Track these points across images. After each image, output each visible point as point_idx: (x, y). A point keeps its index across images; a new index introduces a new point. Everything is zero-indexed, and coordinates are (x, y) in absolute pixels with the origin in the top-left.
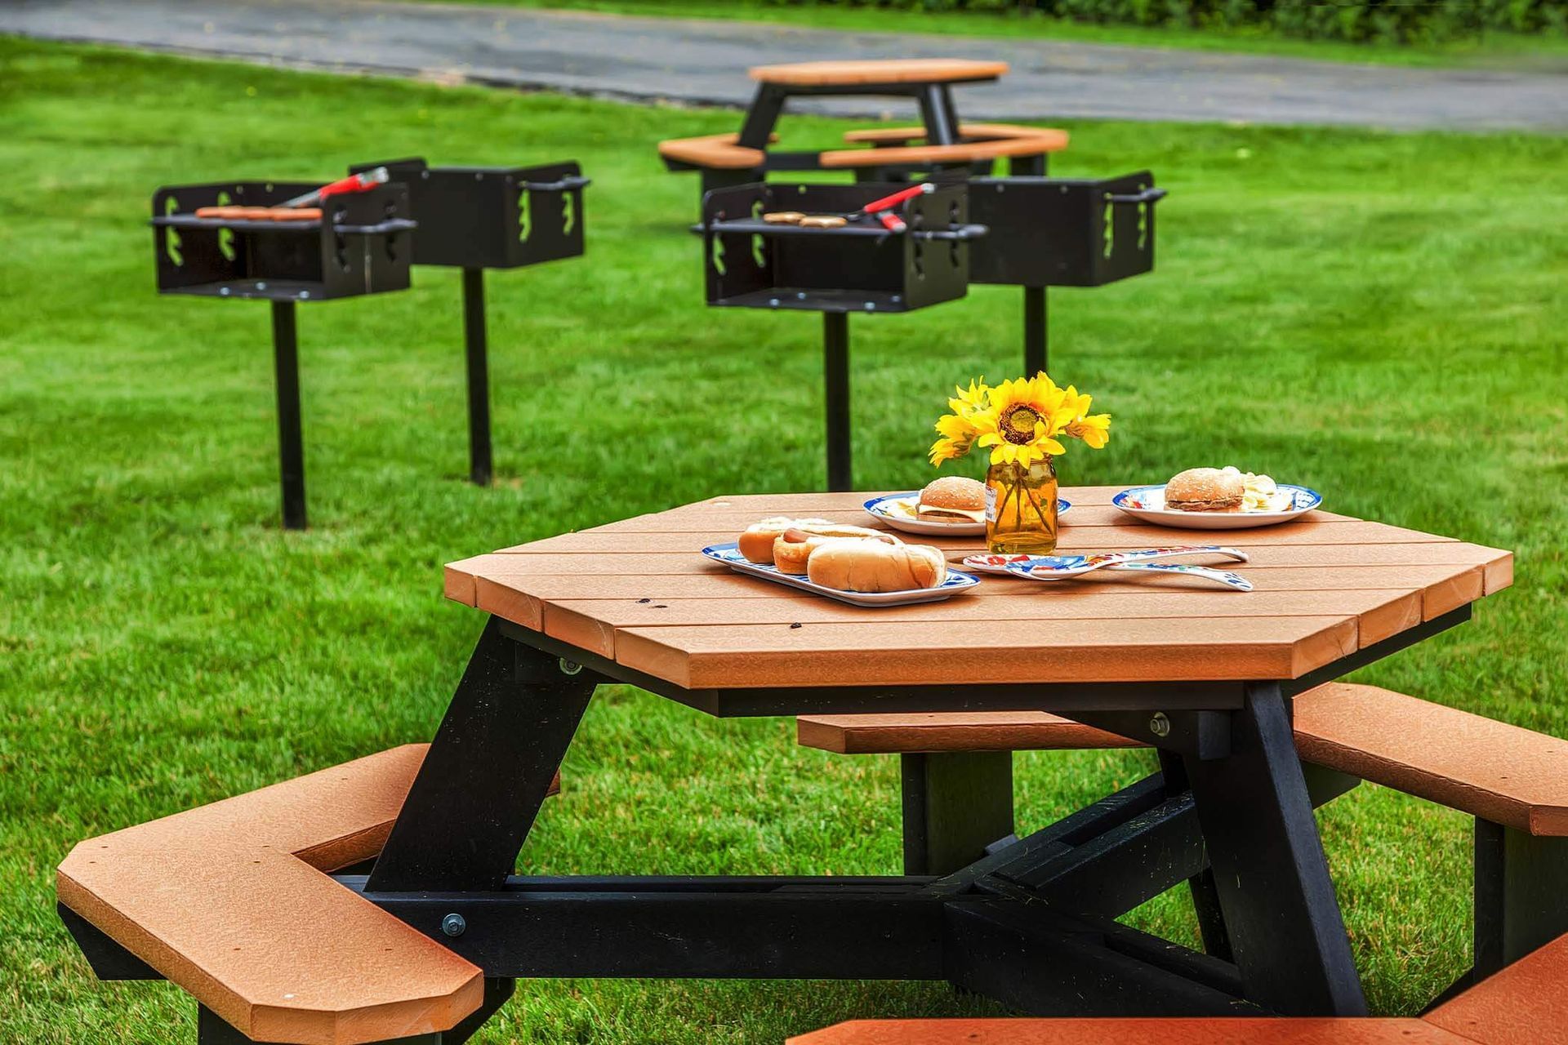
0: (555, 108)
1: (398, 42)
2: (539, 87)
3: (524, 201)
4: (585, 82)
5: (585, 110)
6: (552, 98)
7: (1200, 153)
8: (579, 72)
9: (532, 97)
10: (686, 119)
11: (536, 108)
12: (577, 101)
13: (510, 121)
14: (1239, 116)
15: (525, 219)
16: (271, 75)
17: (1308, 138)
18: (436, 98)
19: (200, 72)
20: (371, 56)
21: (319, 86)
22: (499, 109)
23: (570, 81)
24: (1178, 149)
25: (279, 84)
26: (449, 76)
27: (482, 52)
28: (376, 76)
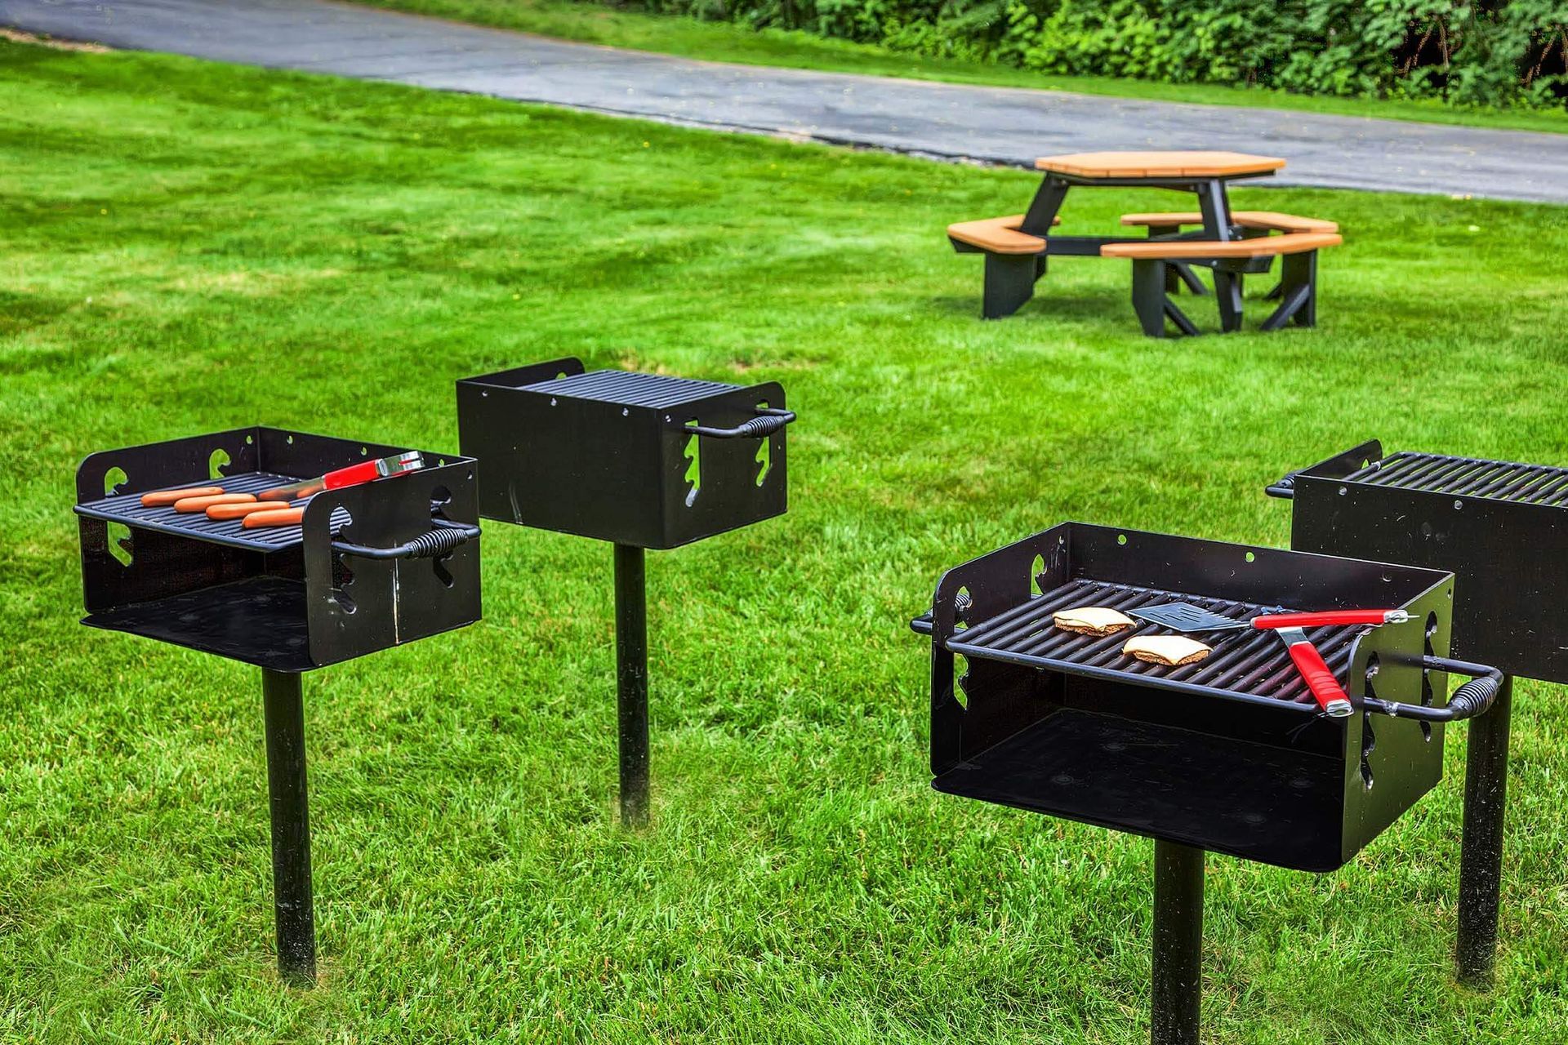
0: (878, 164)
1: (767, 104)
2: (868, 145)
3: (692, 449)
4: (903, 142)
5: (901, 166)
6: (878, 154)
7: (1431, 227)
8: (900, 134)
9: (862, 152)
10: (983, 176)
11: (862, 164)
12: (896, 157)
13: (842, 175)
14: (1455, 189)
15: (693, 474)
16: (665, 130)
17: (1529, 215)
18: (789, 153)
19: (613, 128)
20: (743, 116)
21: (699, 141)
22: (834, 164)
23: (894, 141)
24: (1410, 221)
25: (669, 139)
26: (798, 135)
27: (830, 114)
28: (744, 133)
